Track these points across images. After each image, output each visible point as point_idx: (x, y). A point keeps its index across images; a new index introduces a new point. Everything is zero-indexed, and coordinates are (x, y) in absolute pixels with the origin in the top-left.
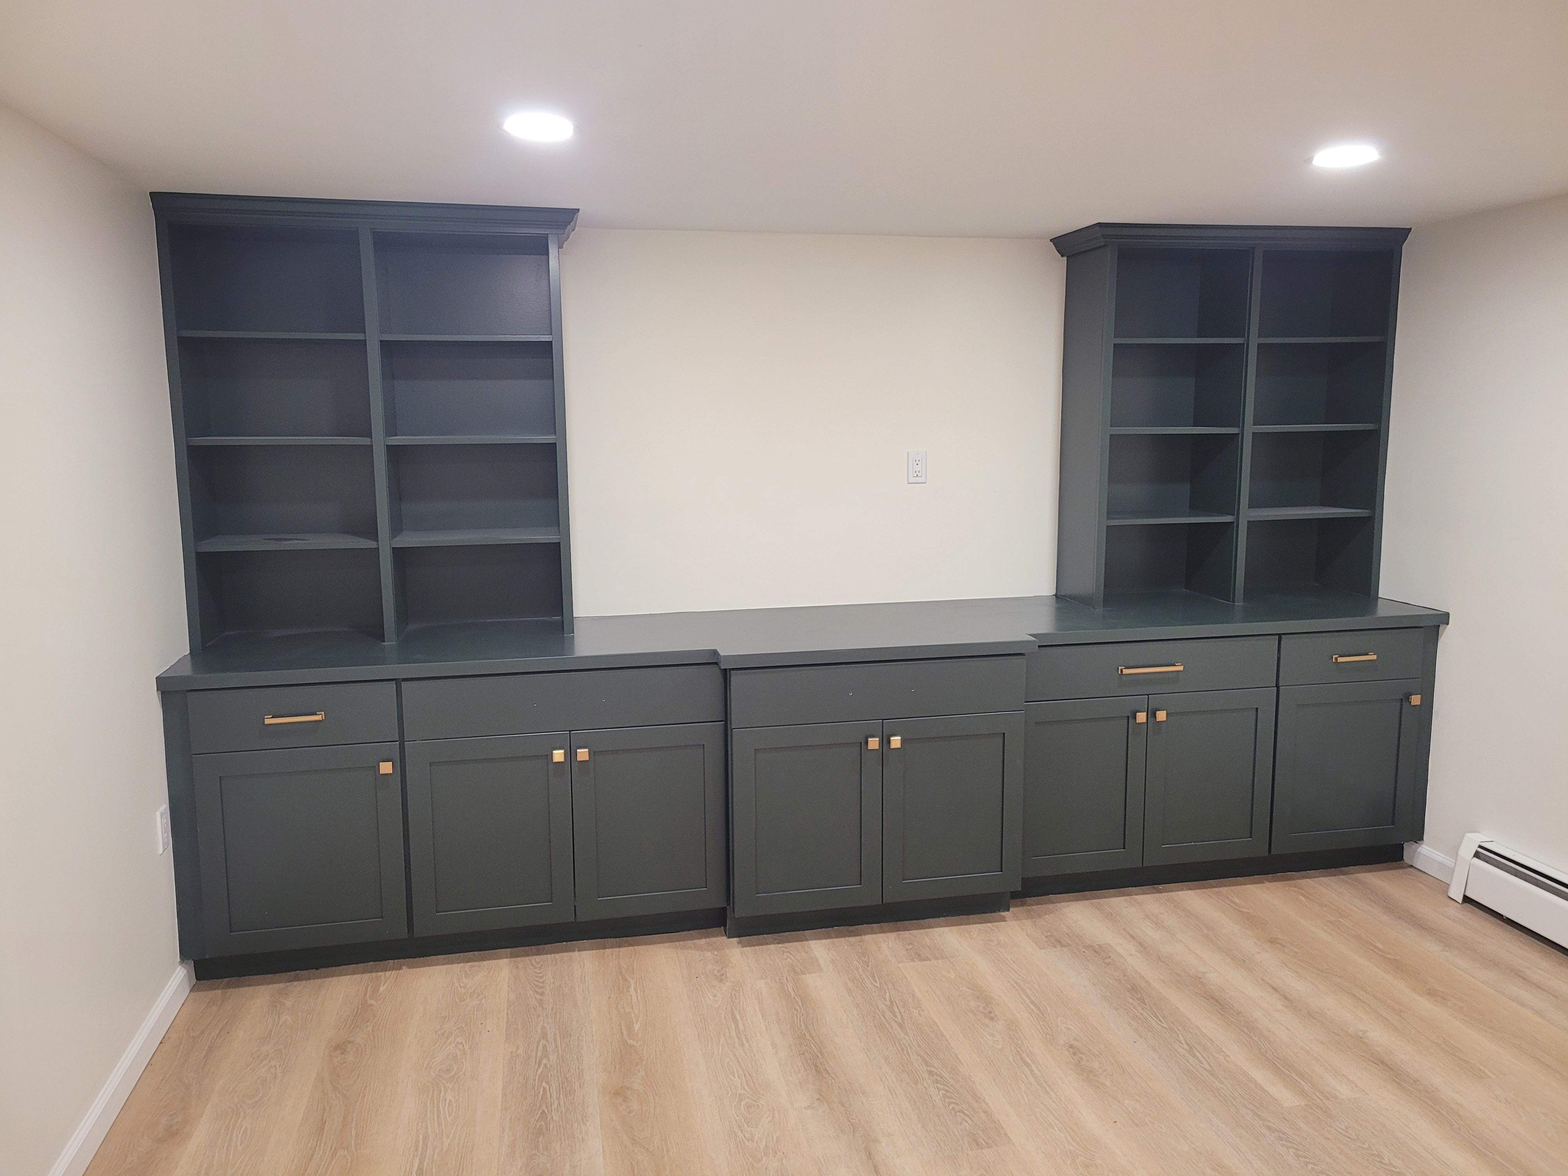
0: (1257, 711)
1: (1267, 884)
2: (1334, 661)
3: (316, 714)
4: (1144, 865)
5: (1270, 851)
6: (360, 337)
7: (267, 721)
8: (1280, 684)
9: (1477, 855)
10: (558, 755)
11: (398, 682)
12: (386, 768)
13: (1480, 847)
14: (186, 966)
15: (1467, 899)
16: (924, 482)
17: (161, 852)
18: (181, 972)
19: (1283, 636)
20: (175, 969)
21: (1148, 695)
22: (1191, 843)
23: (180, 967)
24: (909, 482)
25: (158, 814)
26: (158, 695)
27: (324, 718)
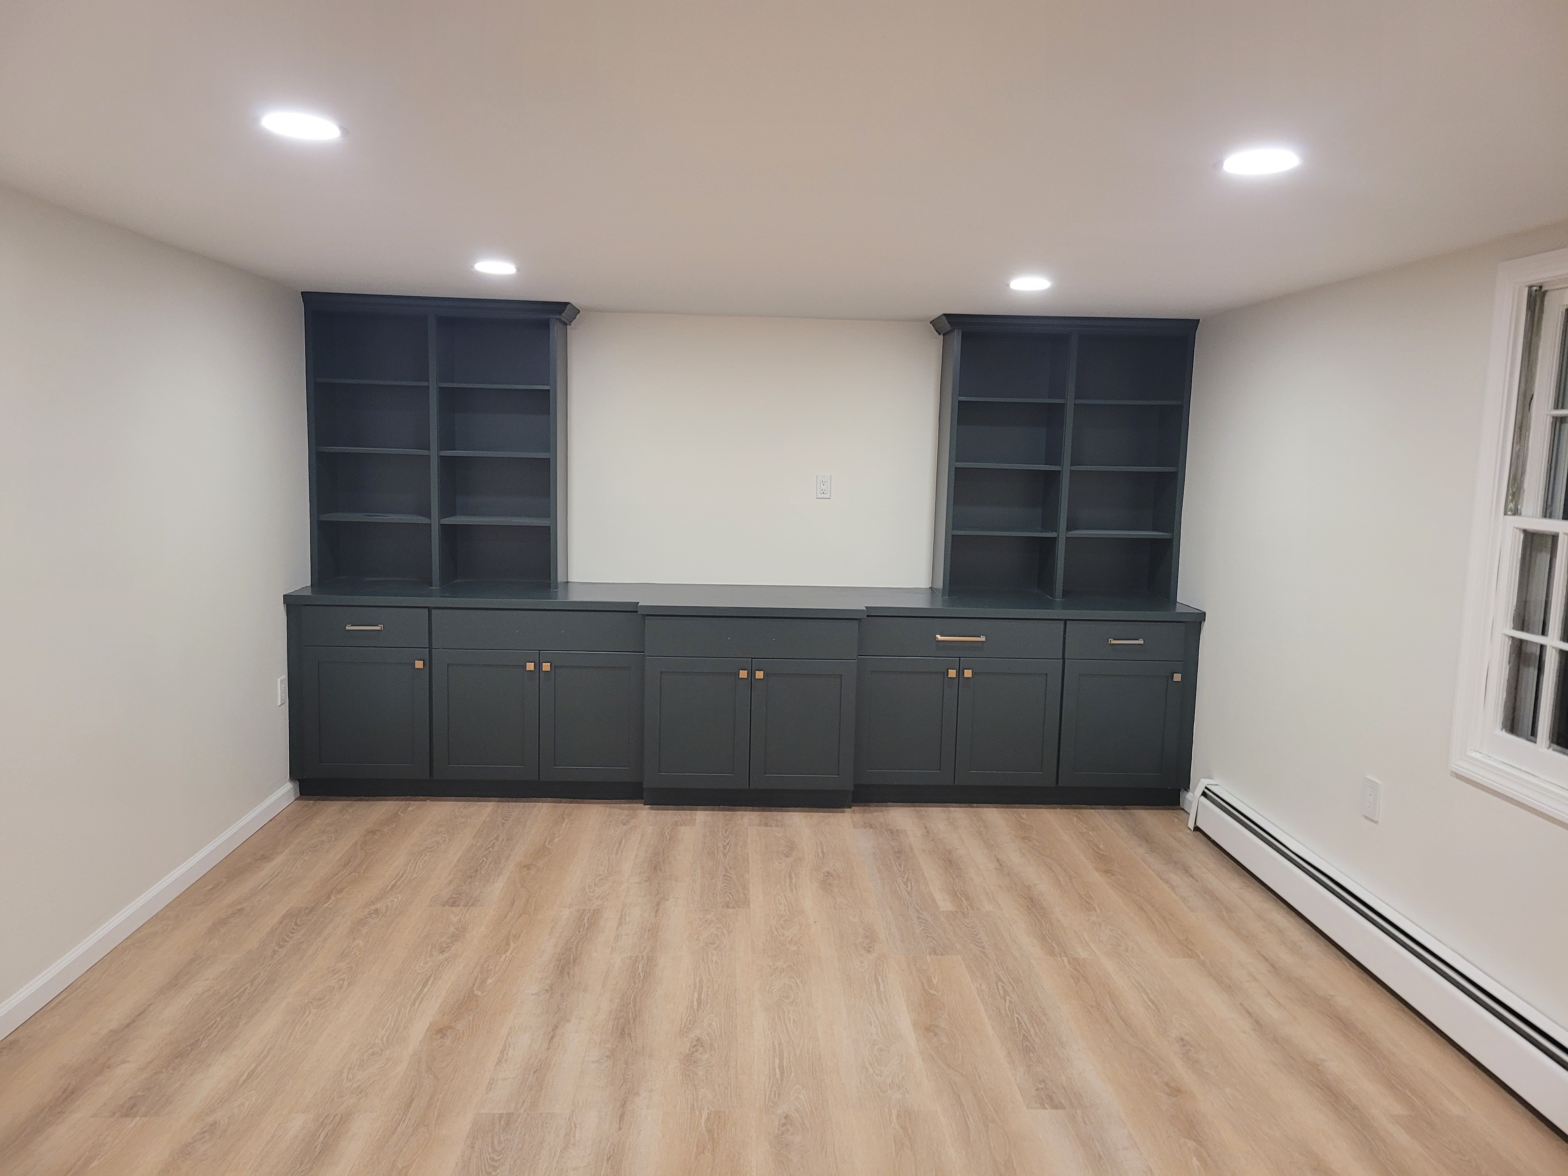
0: (1047, 676)
1: (1058, 810)
2: (1109, 643)
3: (378, 626)
4: (956, 784)
5: (1057, 783)
6: (425, 384)
7: (347, 628)
8: (1066, 657)
9: (1204, 794)
10: (530, 666)
11: (430, 609)
12: (419, 664)
13: (1206, 788)
14: (294, 783)
15: (1197, 829)
16: (829, 497)
17: (279, 704)
18: (289, 786)
19: (1068, 622)
20: (286, 783)
21: (960, 658)
22: (993, 771)
23: (289, 783)
24: (818, 497)
25: (279, 680)
26: (284, 607)
27: (382, 629)
